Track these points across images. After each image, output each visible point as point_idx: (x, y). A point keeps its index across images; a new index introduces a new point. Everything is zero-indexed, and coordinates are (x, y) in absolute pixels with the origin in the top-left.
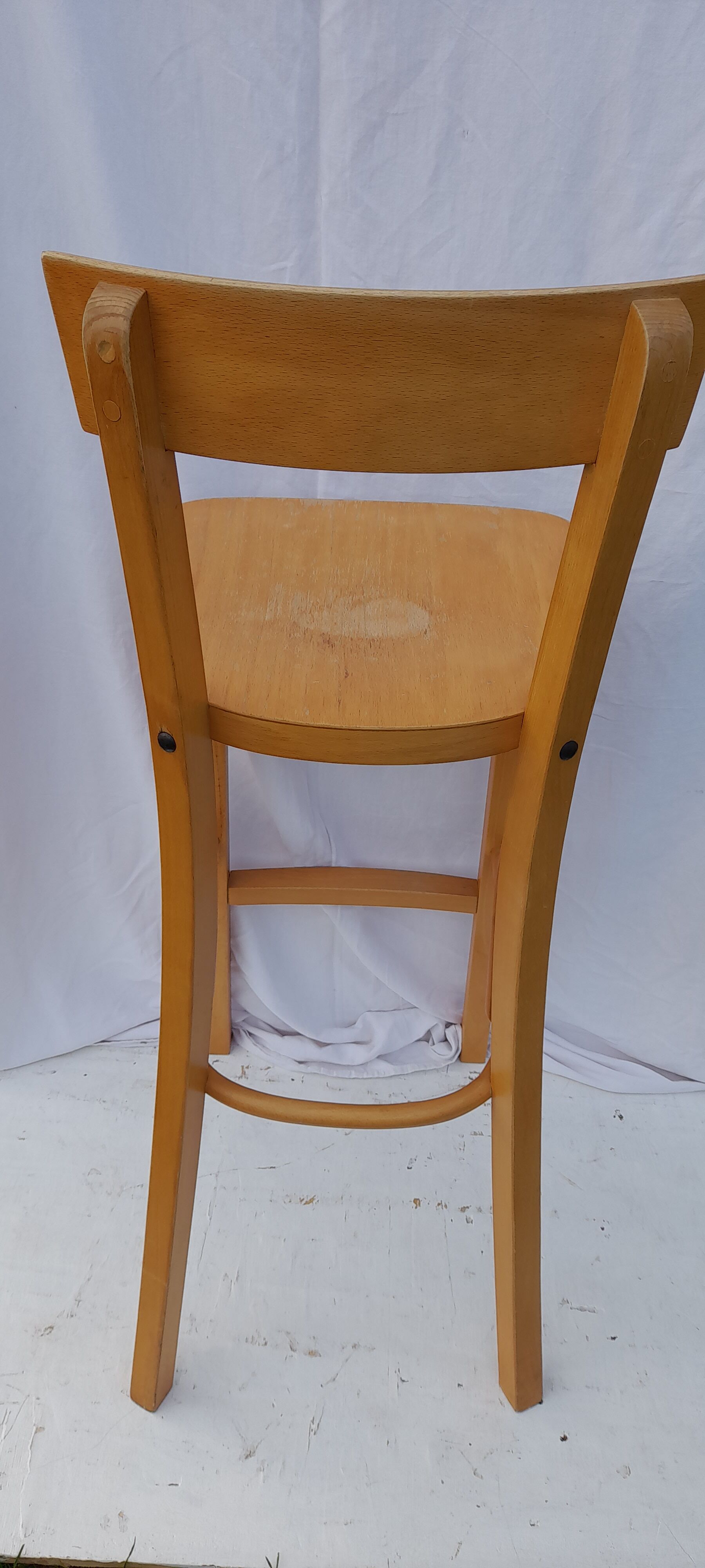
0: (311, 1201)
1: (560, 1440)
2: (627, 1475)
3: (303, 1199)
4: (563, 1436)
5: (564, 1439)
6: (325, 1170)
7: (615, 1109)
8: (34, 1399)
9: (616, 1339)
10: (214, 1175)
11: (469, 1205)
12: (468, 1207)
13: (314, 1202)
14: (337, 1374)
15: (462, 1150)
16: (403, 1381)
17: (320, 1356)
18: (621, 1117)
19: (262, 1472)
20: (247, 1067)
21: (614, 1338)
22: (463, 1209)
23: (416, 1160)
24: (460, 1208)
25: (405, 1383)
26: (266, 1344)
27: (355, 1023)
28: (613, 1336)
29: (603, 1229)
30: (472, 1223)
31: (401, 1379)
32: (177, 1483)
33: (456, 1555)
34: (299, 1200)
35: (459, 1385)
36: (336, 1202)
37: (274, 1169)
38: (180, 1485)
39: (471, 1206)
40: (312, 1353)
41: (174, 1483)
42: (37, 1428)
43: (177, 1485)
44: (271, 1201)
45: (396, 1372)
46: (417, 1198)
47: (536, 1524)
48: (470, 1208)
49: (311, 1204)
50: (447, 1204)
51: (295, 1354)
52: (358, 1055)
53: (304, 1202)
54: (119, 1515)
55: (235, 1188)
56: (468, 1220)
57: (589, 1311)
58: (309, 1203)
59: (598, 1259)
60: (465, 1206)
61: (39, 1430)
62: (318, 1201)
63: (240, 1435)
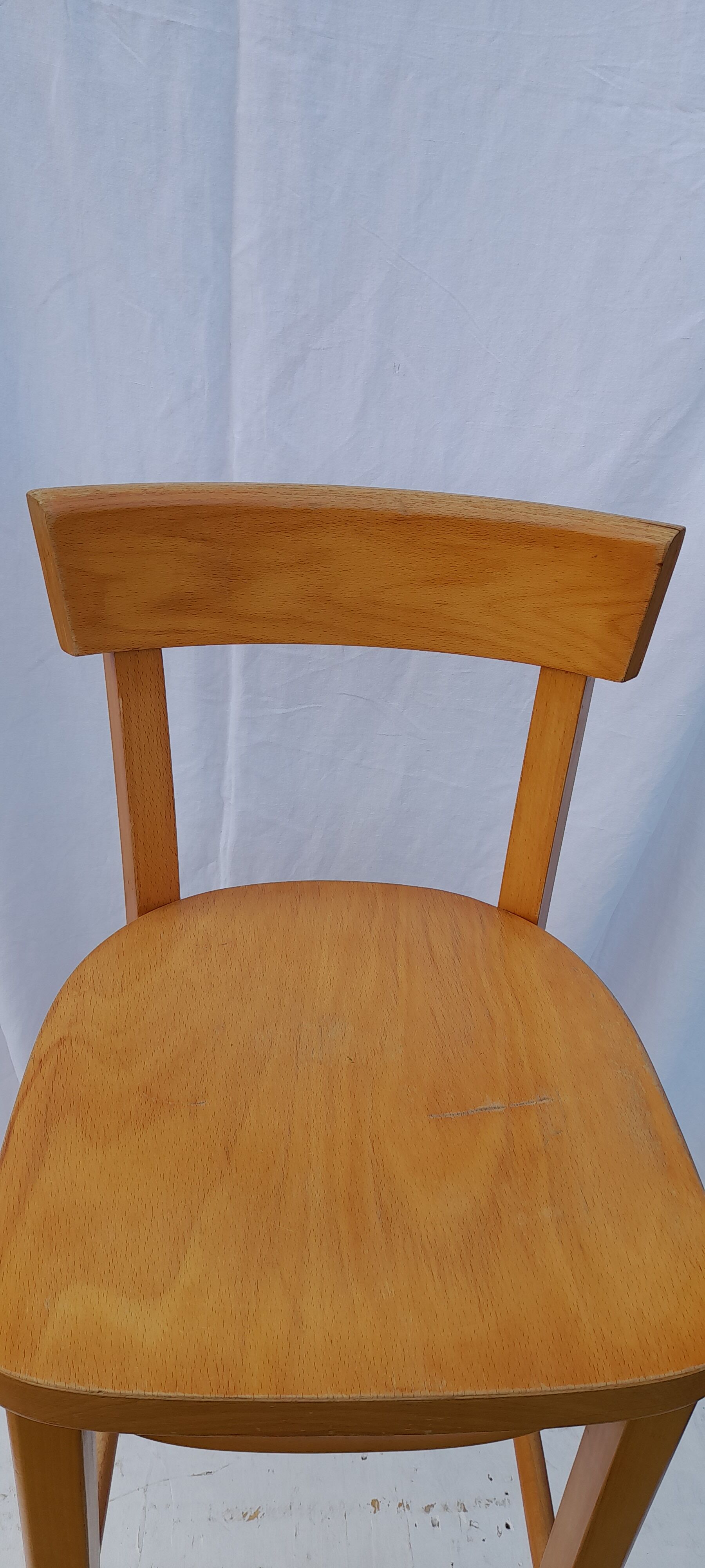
0: (256, 1515)
3: (247, 1514)
6: (269, 1470)
10: (142, 1490)
11: (433, 1503)
12: (432, 1506)
13: (259, 1516)
22: (428, 1509)
24: (424, 1507)
30: (438, 1526)
34: (242, 1515)
36: (284, 1513)
37: (209, 1476)
39: (435, 1504)
44: (210, 1520)
46: (375, 1498)
48: (435, 1506)
49: (256, 1518)
53: (247, 1517)
55: (168, 1506)
56: (434, 1522)
58: (253, 1519)
60: (430, 1504)
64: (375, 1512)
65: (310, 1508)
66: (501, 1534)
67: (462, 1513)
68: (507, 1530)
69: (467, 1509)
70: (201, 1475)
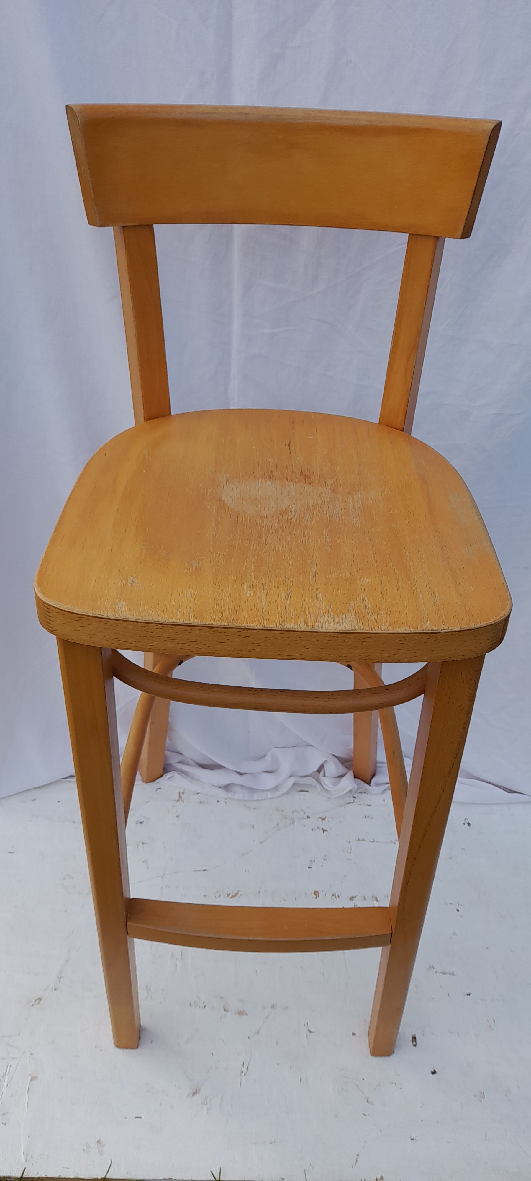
1: (431, 1074)
2: (482, 1099)
4: (433, 1071)
5: (434, 1072)
7: (465, 818)
8: (29, 1055)
9: (471, 995)
14: (260, 1028)
15: (349, 853)
16: (311, 1032)
17: (247, 1015)
18: (469, 824)
19: (205, 1107)
20: (183, 793)
21: (469, 994)
23: (314, 861)
25: (312, 1034)
26: (205, 1007)
27: (265, 756)
28: (468, 992)
29: (458, 911)
31: (309, 1030)
32: (141, 1116)
33: (355, 1164)
35: (353, 1034)
38: (143, 1117)
40: (241, 1013)
41: (139, 1116)
42: (32, 1078)
43: (141, 1118)
45: (305, 1025)
47: (415, 1138)
50: (339, 895)
51: (228, 1014)
52: (269, 781)
54: (98, 1142)
57: (450, 974)
59: (455, 934)
61: (34, 1078)
62: (241, 895)
63: (188, 1077)
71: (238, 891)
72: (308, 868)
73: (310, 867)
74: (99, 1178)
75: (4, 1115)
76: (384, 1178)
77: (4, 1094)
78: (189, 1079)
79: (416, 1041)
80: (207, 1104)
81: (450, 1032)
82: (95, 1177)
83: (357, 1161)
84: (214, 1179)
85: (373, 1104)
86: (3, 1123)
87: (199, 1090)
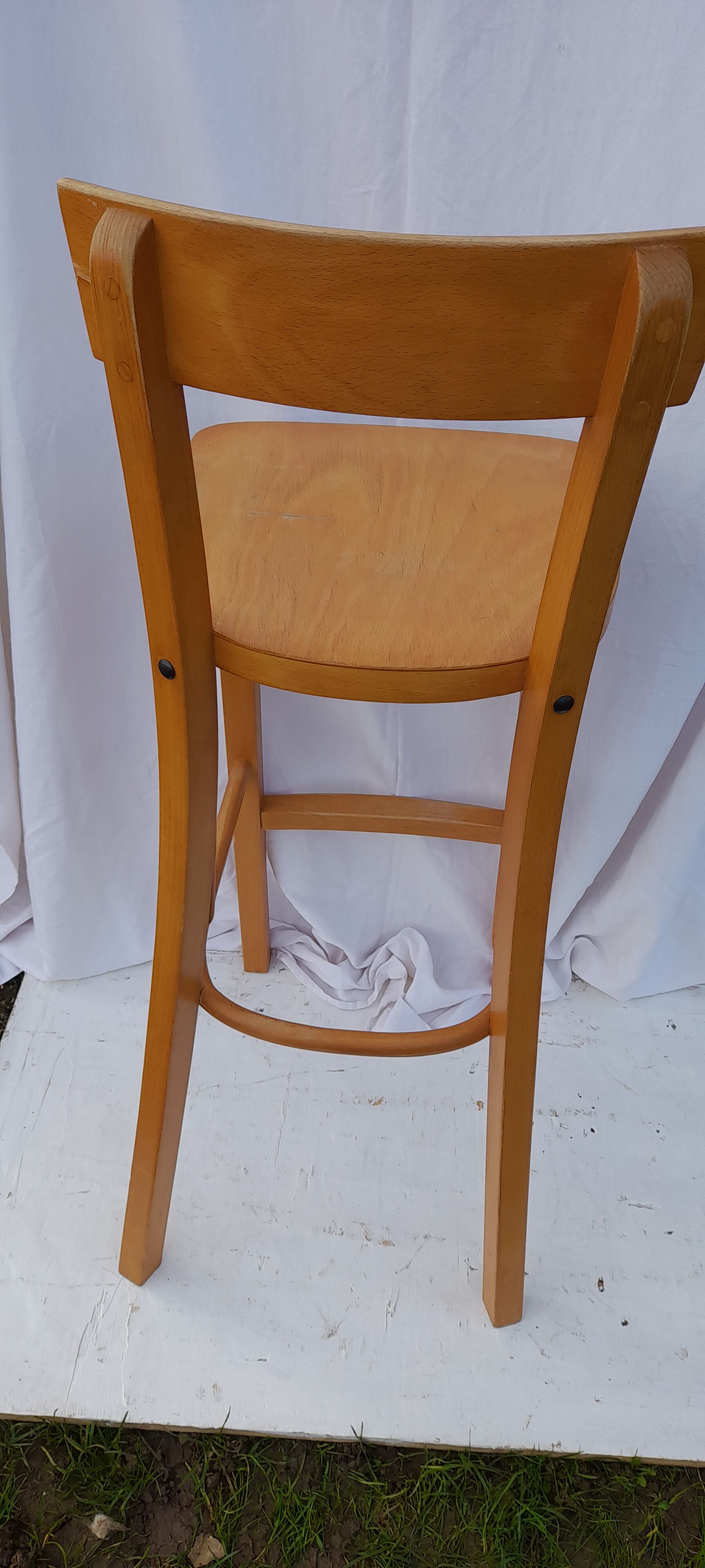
64: (479, 1110)
65: (425, 1102)
66: (586, 1135)
67: (554, 1118)
68: (592, 1133)
69: (558, 1114)
70: (335, 1071)
71: (383, 1097)
72: (469, 1073)
73: (472, 1071)
74: (216, 1427)
75: (101, 1350)
76: (562, 1444)
77: (99, 1326)
78: (324, 1318)
79: (603, 1286)
80: (345, 1348)
81: (645, 1277)
82: (211, 1426)
83: (529, 1422)
84: (354, 1435)
85: (549, 1358)
86: (99, 1360)
87: (336, 1331)
